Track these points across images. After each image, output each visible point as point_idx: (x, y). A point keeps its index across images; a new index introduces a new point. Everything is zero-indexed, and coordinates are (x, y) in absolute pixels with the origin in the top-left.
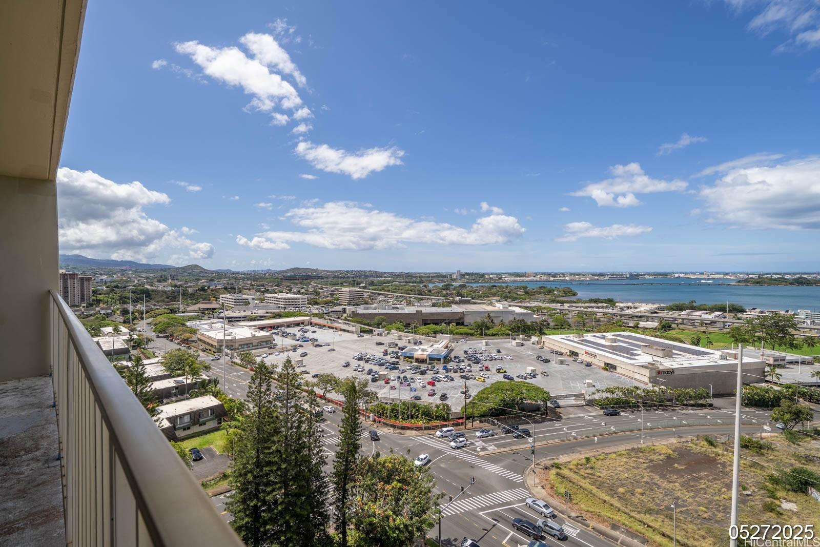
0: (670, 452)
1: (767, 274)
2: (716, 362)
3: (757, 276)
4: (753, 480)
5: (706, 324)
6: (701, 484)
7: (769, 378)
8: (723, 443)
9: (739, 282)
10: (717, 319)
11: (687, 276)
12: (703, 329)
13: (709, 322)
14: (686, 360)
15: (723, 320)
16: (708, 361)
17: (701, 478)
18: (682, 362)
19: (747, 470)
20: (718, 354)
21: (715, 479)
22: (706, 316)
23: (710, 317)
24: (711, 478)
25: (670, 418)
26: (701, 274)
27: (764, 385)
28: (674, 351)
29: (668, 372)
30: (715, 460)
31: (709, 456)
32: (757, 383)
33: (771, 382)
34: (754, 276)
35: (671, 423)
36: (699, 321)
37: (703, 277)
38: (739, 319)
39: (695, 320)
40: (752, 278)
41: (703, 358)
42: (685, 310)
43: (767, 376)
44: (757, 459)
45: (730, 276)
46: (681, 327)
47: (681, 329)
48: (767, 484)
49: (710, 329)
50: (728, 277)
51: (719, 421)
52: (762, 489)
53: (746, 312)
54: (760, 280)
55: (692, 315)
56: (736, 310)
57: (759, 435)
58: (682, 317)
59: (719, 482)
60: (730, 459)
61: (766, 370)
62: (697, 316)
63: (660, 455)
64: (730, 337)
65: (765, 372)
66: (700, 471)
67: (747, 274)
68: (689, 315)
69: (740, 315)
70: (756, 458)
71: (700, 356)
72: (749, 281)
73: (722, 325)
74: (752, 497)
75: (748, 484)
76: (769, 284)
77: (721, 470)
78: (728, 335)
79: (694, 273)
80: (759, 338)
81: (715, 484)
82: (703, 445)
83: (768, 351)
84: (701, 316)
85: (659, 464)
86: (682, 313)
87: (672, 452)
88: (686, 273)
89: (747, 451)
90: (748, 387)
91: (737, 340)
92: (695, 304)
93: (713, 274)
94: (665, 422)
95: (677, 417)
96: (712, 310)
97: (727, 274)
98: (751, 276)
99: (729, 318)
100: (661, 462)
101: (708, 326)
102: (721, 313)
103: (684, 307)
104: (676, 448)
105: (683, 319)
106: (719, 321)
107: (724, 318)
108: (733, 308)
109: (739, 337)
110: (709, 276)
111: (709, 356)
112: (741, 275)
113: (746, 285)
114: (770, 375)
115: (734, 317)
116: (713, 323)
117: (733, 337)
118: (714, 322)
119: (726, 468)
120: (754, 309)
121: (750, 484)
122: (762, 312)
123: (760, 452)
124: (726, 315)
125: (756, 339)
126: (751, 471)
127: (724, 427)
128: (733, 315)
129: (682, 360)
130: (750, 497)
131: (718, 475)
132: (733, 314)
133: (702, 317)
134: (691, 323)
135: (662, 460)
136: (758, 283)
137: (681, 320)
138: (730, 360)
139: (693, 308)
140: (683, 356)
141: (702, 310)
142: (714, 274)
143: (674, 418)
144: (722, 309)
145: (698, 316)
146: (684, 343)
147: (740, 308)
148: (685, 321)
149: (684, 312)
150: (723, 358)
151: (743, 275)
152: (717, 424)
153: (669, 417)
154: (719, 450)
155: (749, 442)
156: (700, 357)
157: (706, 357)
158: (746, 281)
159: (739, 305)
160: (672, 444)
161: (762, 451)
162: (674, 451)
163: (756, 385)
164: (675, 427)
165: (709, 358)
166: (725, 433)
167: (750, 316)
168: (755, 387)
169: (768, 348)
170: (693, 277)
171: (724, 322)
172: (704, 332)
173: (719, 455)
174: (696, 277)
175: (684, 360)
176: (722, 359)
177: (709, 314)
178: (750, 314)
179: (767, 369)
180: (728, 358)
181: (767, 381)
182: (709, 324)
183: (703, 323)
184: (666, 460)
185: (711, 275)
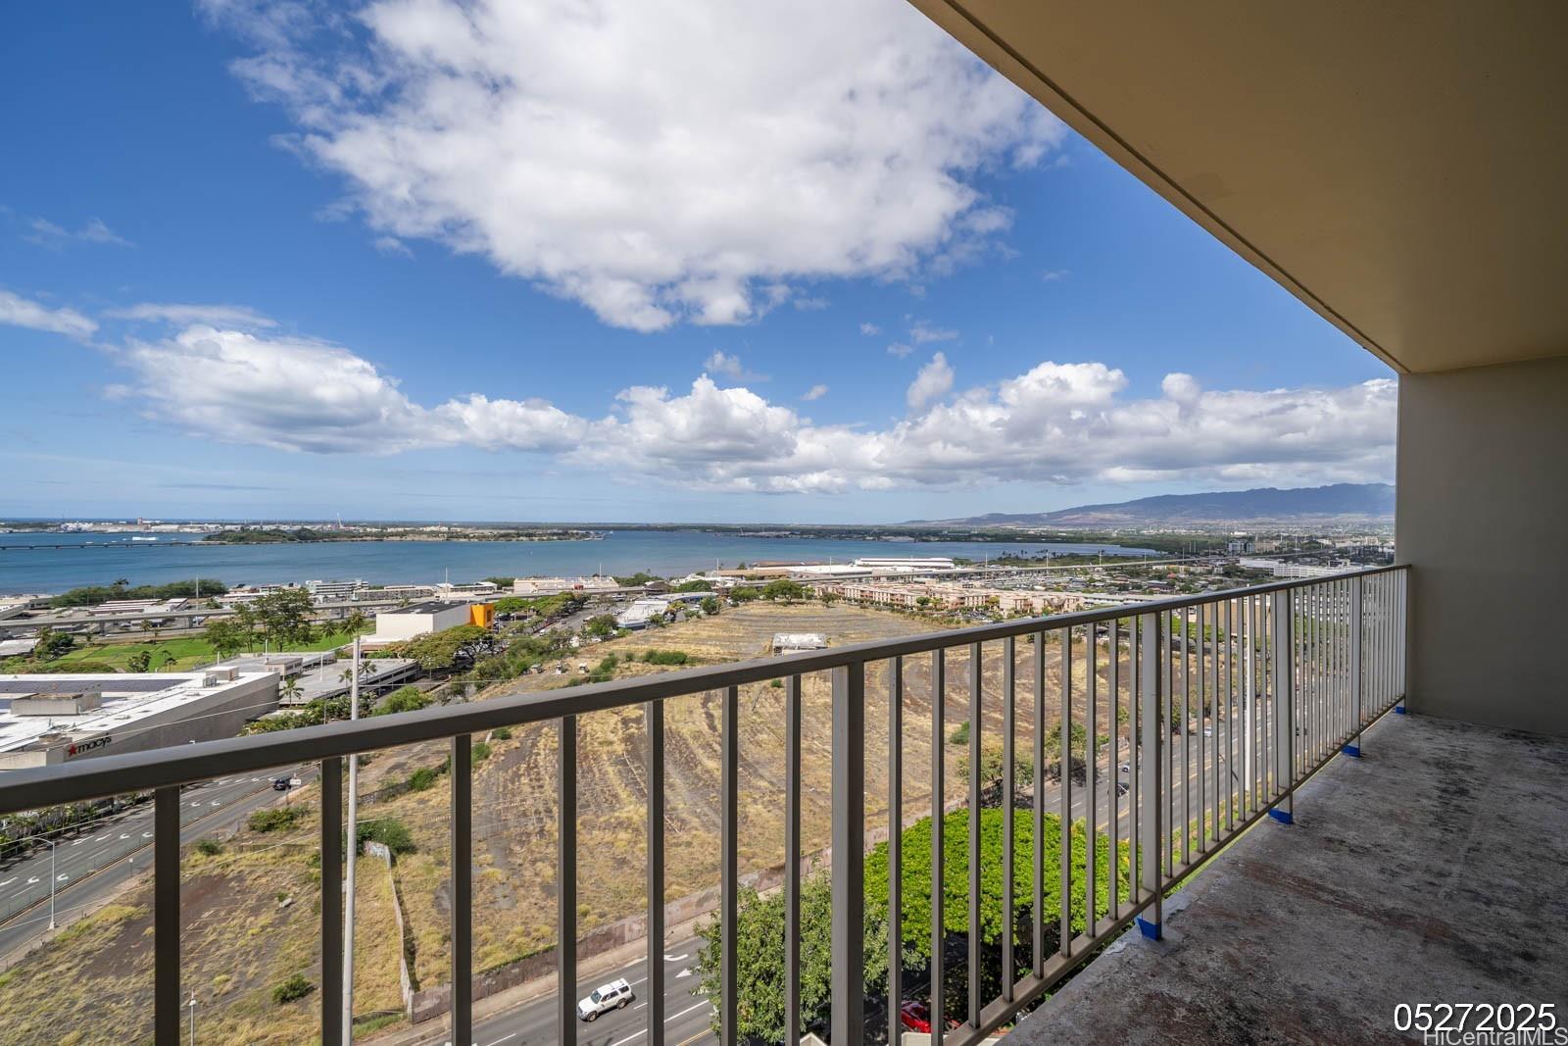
0: (130, 909)
1: (254, 524)
2: (198, 695)
3: (239, 527)
4: (291, 876)
5: (155, 625)
6: (206, 936)
7: (285, 700)
8: (229, 841)
9: (209, 538)
10: (175, 613)
11: (98, 529)
12: (149, 635)
13: (160, 620)
14: (134, 705)
15: (188, 612)
16: (181, 696)
17: (206, 925)
18: (126, 714)
19: (278, 866)
20: (198, 678)
21: (229, 913)
22: (152, 609)
23: (163, 609)
24: (223, 913)
25: (114, 841)
26: (130, 523)
27: (279, 713)
28: (104, 694)
29: (95, 743)
30: (222, 877)
31: (210, 876)
32: (267, 713)
33: (287, 706)
34: (233, 527)
35: (120, 850)
36: (140, 622)
37: (136, 529)
38: (217, 607)
39: (129, 620)
40: (231, 531)
41: (170, 693)
42: (102, 601)
43: (282, 696)
44: (289, 840)
45: (192, 528)
46: (96, 639)
47: (99, 645)
48: (311, 870)
49: (164, 634)
50: (188, 530)
51: (214, 804)
52: (305, 883)
53: (228, 593)
54: (244, 535)
55: (121, 612)
56: (212, 590)
57: (285, 797)
58: (97, 617)
59: (239, 911)
60: (249, 863)
61: (281, 687)
62: (133, 611)
63: (107, 930)
64: (209, 642)
65: (279, 690)
66: (199, 913)
67: (221, 524)
68: (114, 613)
69: (218, 599)
70: (288, 838)
71: (163, 691)
72: (227, 537)
73: (188, 624)
74: (294, 905)
75: (284, 887)
76: (260, 541)
77: (238, 889)
78: (206, 640)
79: (116, 523)
80: (260, 636)
81: (233, 920)
82: (196, 861)
83: (275, 656)
84: (141, 611)
85: (111, 949)
86: (99, 609)
87: (133, 909)
88: (97, 522)
89: (272, 834)
90: (256, 725)
91: (221, 646)
92: (126, 588)
93: (156, 524)
94: (104, 855)
95: (128, 833)
96: (163, 595)
97: (185, 523)
98: (228, 527)
99: (199, 606)
100: (112, 944)
101: (158, 628)
102: (182, 600)
103: (100, 595)
104: (141, 895)
105: (102, 623)
106: (182, 617)
107: (190, 608)
108: (204, 589)
109: (226, 641)
110: (148, 528)
111: (179, 686)
112: (210, 526)
113: (221, 544)
114: (287, 693)
115: (208, 605)
116: (168, 620)
117: (215, 641)
118: (171, 619)
119: (245, 880)
120: (241, 586)
121: (288, 886)
122: (254, 590)
123: (292, 826)
124: (192, 602)
125: (253, 638)
126: (284, 864)
127: (226, 810)
128: (204, 601)
129: (125, 708)
130: (292, 906)
131: (235, 901)
132: (205, 599)
133: (146, 612)
134: (121, 629)
135: (114, 939)
136: (241, 539)
137: (95, 625)
138: (223, 684)
139: (123, 596)
140: (126, 699)
141: (143, 598)
142: (158, 525)
143: (122, 837)
144: (186, 592)
145: (136, 610)
146: (115, 672)
147: (216, 587)
148: (107, 625)
149: (102, 607)
150: (210, 683)
151: (214, 526)
152: (212, 811)
153: (109, 840)
154: (227, 856)
155: (274, 817)
156: (163, 693)
157: (176, 689)
158: (222, 536)
159: (215, 581)
160: (130, 893)
161: (294, 822)
162: (137, 905)
163: (268, 716)
164: (127, 854)
165: (183, 690)
166: (229, 820)
167: (235, 600)
168: (267, 721)
169: (273, 651)
170: (111, 530)
171: (191, 617)
172: (151, 642)
173: (228, 866)
174: (119, 529)
175: (129, 706)
176: (208, 686)
177: (158, 604)
178: (235, 596)
179: (283, 684)
180: (218, 682)
181: (282, 706)
182: (161, 624)
183: (148, 624)
184: (122, 932)
185: (152, 525)
